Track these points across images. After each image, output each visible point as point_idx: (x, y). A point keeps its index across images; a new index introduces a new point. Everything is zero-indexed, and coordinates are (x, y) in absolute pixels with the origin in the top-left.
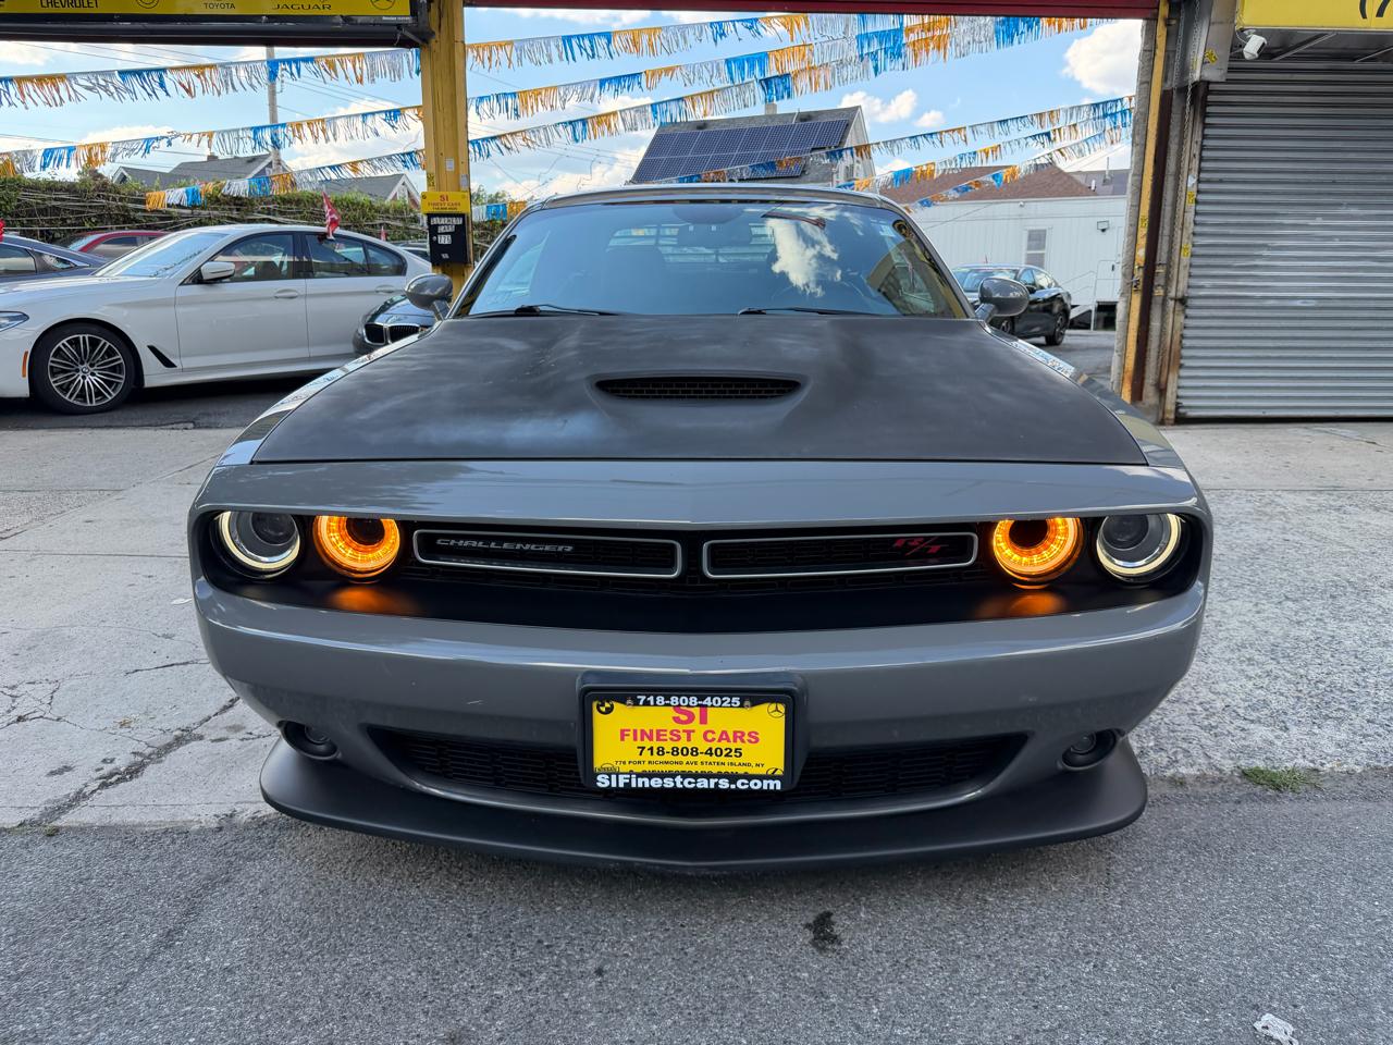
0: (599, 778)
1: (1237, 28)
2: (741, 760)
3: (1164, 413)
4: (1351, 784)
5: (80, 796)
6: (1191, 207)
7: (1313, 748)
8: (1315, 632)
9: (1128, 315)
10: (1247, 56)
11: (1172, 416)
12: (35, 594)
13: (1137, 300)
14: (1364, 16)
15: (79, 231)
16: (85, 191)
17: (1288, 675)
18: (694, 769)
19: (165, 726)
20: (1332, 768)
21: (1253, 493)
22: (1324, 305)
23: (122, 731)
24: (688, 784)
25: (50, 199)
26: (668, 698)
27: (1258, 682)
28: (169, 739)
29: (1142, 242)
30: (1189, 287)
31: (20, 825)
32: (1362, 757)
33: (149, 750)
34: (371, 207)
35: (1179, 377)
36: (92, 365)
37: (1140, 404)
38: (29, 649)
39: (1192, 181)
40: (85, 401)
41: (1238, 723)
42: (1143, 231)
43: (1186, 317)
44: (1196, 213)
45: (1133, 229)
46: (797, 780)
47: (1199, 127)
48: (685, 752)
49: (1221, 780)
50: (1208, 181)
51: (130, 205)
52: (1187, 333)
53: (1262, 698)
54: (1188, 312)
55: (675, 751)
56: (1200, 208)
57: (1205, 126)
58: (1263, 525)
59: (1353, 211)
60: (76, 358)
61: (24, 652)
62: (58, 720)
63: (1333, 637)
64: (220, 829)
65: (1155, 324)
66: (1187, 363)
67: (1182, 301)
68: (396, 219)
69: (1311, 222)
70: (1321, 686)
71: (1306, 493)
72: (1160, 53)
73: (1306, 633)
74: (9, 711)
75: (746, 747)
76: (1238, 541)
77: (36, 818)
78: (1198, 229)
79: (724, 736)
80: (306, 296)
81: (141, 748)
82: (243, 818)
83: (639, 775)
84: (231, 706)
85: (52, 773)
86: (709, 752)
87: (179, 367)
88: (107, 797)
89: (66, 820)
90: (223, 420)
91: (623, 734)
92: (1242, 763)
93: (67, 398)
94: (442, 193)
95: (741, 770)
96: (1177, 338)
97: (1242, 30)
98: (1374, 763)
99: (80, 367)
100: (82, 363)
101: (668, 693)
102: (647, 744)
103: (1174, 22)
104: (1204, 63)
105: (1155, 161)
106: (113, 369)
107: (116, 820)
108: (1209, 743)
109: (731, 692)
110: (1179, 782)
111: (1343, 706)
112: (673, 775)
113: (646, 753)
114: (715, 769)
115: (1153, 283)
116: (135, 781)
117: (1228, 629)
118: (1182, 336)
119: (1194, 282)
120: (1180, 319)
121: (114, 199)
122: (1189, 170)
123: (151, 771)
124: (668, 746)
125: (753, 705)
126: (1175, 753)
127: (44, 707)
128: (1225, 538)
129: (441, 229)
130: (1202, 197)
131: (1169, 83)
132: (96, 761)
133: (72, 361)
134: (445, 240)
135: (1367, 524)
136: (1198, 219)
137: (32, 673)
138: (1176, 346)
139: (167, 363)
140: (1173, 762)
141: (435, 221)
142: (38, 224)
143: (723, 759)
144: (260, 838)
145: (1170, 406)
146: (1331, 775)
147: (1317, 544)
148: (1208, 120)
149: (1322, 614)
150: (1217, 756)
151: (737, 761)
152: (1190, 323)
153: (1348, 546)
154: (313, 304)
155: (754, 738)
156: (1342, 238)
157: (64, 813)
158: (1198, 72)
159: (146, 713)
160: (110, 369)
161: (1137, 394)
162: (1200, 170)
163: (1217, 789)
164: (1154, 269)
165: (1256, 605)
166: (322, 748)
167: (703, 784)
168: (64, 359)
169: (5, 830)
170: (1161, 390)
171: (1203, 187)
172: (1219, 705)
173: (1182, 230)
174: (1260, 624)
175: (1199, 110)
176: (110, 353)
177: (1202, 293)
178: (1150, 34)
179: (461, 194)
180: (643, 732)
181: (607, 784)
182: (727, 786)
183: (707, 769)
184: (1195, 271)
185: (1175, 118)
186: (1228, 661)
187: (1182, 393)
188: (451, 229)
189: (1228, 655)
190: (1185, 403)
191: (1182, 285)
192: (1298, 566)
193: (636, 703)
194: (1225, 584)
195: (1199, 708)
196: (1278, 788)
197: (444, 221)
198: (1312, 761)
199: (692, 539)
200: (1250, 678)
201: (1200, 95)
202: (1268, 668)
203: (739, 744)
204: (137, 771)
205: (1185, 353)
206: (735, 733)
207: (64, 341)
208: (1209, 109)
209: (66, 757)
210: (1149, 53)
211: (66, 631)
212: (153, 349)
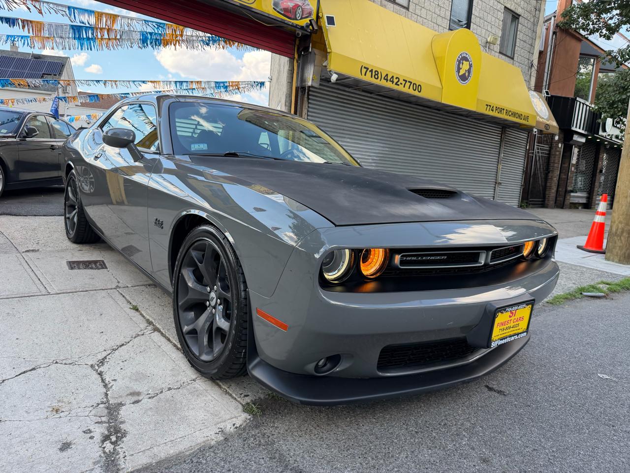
0: (492, 343)
1: (328, 70)
5: (110, 455)
14: (361, 75)
19: (87, 404)
24: (509, 340)
28: (102, 410)
33: (103, 419)
47: (307, 103)
64: (227, 438)
72: (296, 72)
79: (517, 320)
81: (96, 419)
82: (230, 430)
83: (500, 340)
84: (108, 384)
85: (62, 450)
88: (129, 447)
89: (129, 466)
91: (498, 325)
97: (330, 71)
101: (512, 306)
102: (502, 327)
103: (299, 62)
104: (313, 80)
109: (524, 303)
112: (507, 338)
113: (501, 331)
114: (514, 332)
123: (128, 428)
124: (505, 327)
132: (80, 434)
143: (515, 328)
151: (518, 328)
155: (523, 319)
157: (116, 465)
158: (310, 82)
167: (512, 339)
181: (493, 346)
182: (517, 338)
193: (505, 312)
203: (519, 322)
204: (118, 431)
206: (519, 318)
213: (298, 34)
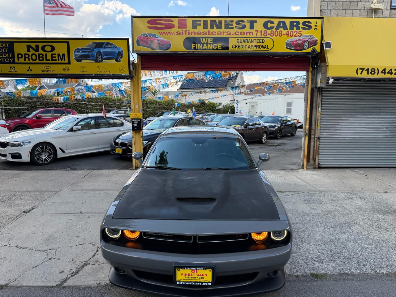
0: (177, 282)
2: (204, 279)
3: (315, 166)
4: (333, 277)
5: (67, 279)
6: (320, 115)
7: (327, 268)
8: (335, 237)
9: (305, 141)
10: (330, 83)
11: (317, 167)
12: (46, 225)
13: (307, 138)
14: (357, 74)
15: (35, 108)
16: (37, 98)
17: (326, 249)
18: (195, 281)
19: (81, 261)
20: (330, 273)
21: (332, 193)
22: (354, 139)
23: (73, 262)
24: (194, 284)
25: (28, 100)
26: (190, 268)
27: (319, 251)
28: (82, 264)
29: (308, 124)
30: (320, 135)
31: (57, 285)
32: (337, 271)
33: (79, 267)
34: (111, 99)
35: (319, 157)
36: (45, 153)
37: (309, 163)
38: (48, 240)
39: (320, 109)
40: (43, 162)
41: (313, 262)
42: (308, 121)
43: (320, 142)
44: (321, 117)
45: (305, 120)
46: (214, 283)
47: (321, 97)
48: (193, 278)
49: (306, 276)
50: (324, 109)
51: (49, 101)
52: (320, 146)
53: (319, 255)
54: (320, 141)
55: (191, 278)
56: (322, 116)
57: (322, 96)
58: (332, 204)
59: (360, 116)
60: (41, 151)
61: (46, 241)
62: (58, 259)
63: (339, 239)
64: (98, 287)
65: (312, 144)
66: (321, 153)
67: (319, 138)
68: (118, 102)
69: (350, 119)
70: (333, 252)
71: (345, 193)
72: (310, 79)
73: (333, 237)
74: (47, 257)
75: (204, 277)
76: (325, 209)
77: (59, 284)
78: (322, 121)
79: (200, 275)
80: (98, 133)
81: (77, 266)
82: (102, 284)
83: (185, 282)
84: (95, 255)
85: (60, 273)
86: (198, 278)
87: (66, 152)
88: (73, 279)
89: (66, 284)
90: (78, 167)
91: (182, 274)
92: (311, 272)
93: (38, 161)
94: (135, 114)
95: (204, 281)
96: (318, 147)
97: (328, 77)
98: (339, 272)
99: (42, 154)
100: (43, 153)
101: (190, 267)
102: (186, 276)
103: (313, 72)
104: (320, 83)
105: (310, 104)
106: (50, 154)
107: (76, 284)
108: (306, 267)
109: (202, 267)
110: (297, 276)
111: (336, 258)
112: (191, 282)
113: (186, 278)
114: (199, 281)
115: (311, 134)
116: (78, 275)
117: (316, 236)
118: (319, 147)
119: (321, 133)
120: (318, 143)
121: (45, 99)
122: (319, 107)
123: (81, 272)
124: (190, 277)
125: (206, 269)
126: (298, 269)
127: (54, 256)
128: (322, 208)
129: (135, 122)
130: (322, 113)
131: (313, 86)
132: (69, 270)
133: (40, 152)
134: (136, 125)
135: (357, 203)
136: (322, 118)
137: (50, 247)
138: (317, 149)
139: (63, 152)
140: (297, 272)
141: (133, 120)
142: (25, 106)
143: (200, 279)
144: (106, 289)
145: (317, 164)
146: (330, 275)
147: (343, 210)
148: (323, 95)
149: (338, 232)
150: (306, 270)
151: (203, 279)
152: (320, 143)
153: (350, 211)
154: (100, 135)
155: (206, 275)
156: (358, 123)
157: (65, 282)
158: (319, 84)
159: (77, 257)
160: (49, 154)
161: (308, 161)
162: (321, 107)
163: (305, 278)
164: (311, 130)
165: (324, 229)
166: (122, 271)
167: (197, 284)
168: (39, 152)
169: (54, 287)
170: (314, 160)
171: (322, 110)
172: (310, 257)
173: (318, 121)
174: (324, 235)
175: (320, 92)
176: (50, 150)
177: (324, 136)
178: (308, 74)
179: (140, 114)
180: (186, 274)
181: (179, 284)
182: (201, 284)
183: (197, 281)
184: (321, 131)
185: (315, 94)
186: (314, 245)
187: (319, 161)
188: (137, 122)
189: (314, 244)
190: (321, 163)
191: (318, 134)
192: (337, 217)
193: (184, 269)
194: (318, 223)
195: (305, 258)
196: (317, 278)
197: (135, 120)
198: (326, 272)
199: (195, 237)
200: (318, 250)
201: (320, 89)
202: (323, 247)
203: (203, 276)
204: (78, 272)
205: (320, 151)
206: (203, 274)
207: (39, 148)
208: (323, 92)
209: (62, 269)
210: (308, 79)
211: (55, 236)
212: (60, 148)
213: (309, 57)
